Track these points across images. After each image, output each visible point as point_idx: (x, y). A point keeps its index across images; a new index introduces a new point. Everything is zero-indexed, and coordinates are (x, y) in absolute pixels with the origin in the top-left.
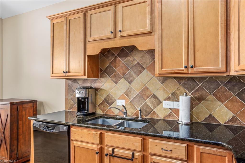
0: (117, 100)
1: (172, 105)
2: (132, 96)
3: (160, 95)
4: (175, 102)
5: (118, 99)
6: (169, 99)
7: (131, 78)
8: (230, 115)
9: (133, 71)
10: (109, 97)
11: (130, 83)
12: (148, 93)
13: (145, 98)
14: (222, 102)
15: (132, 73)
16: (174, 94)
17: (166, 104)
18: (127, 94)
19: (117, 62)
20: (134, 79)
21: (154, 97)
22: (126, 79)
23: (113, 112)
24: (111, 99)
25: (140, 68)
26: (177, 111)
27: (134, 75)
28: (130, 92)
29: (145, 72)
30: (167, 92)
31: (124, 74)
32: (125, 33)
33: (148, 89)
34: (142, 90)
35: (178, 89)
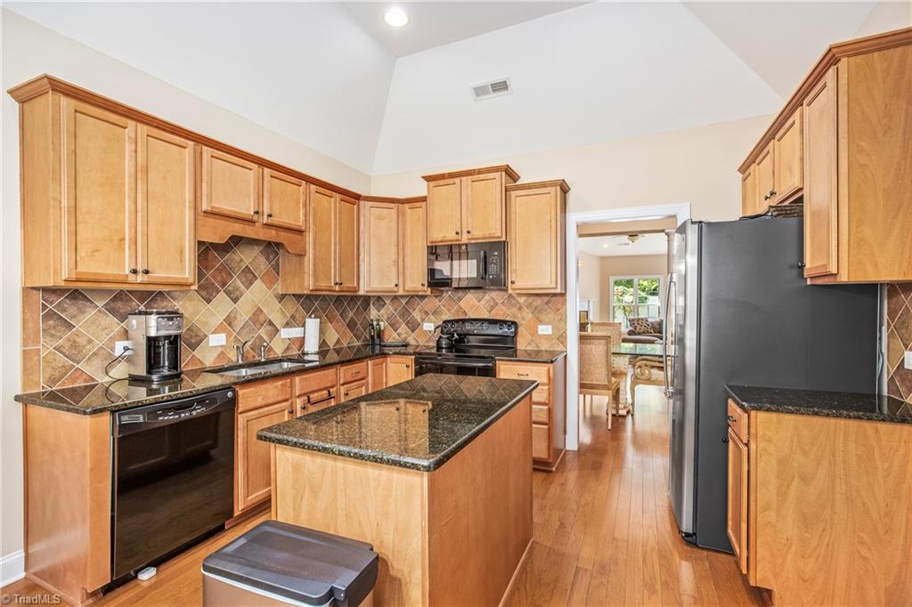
0: (211, 336)
1: (295, 332)
2: (238, 325)
3: (278, 320)
4: (294, 329)
5: (213, 333)
6: (287, 325)
7: (237, 293)
8: (336, 336)
9: (241, 280)
10: (192, 331)
11: (235, 300)
12: (262, 319)
13: (258, 326)
14: (331, 323)
15: (239, 283)
16: (293, 317)
17: (286, 333)
18: (229, 321)
19: (209, 259)
20: (242, 295)
21: (271, 323)
22: (228, 293)
23: (201, 362)
24: (197, 335)
25: (249, 276)
26: (302, 341)
27: (243, 287)
28: (235, 318)
29: (258, 284)
30: (285, 315)
31: (224, 284)
32: (274, 220)
33: (261, 311)
34: (254, 314)
35: (297, 310)
